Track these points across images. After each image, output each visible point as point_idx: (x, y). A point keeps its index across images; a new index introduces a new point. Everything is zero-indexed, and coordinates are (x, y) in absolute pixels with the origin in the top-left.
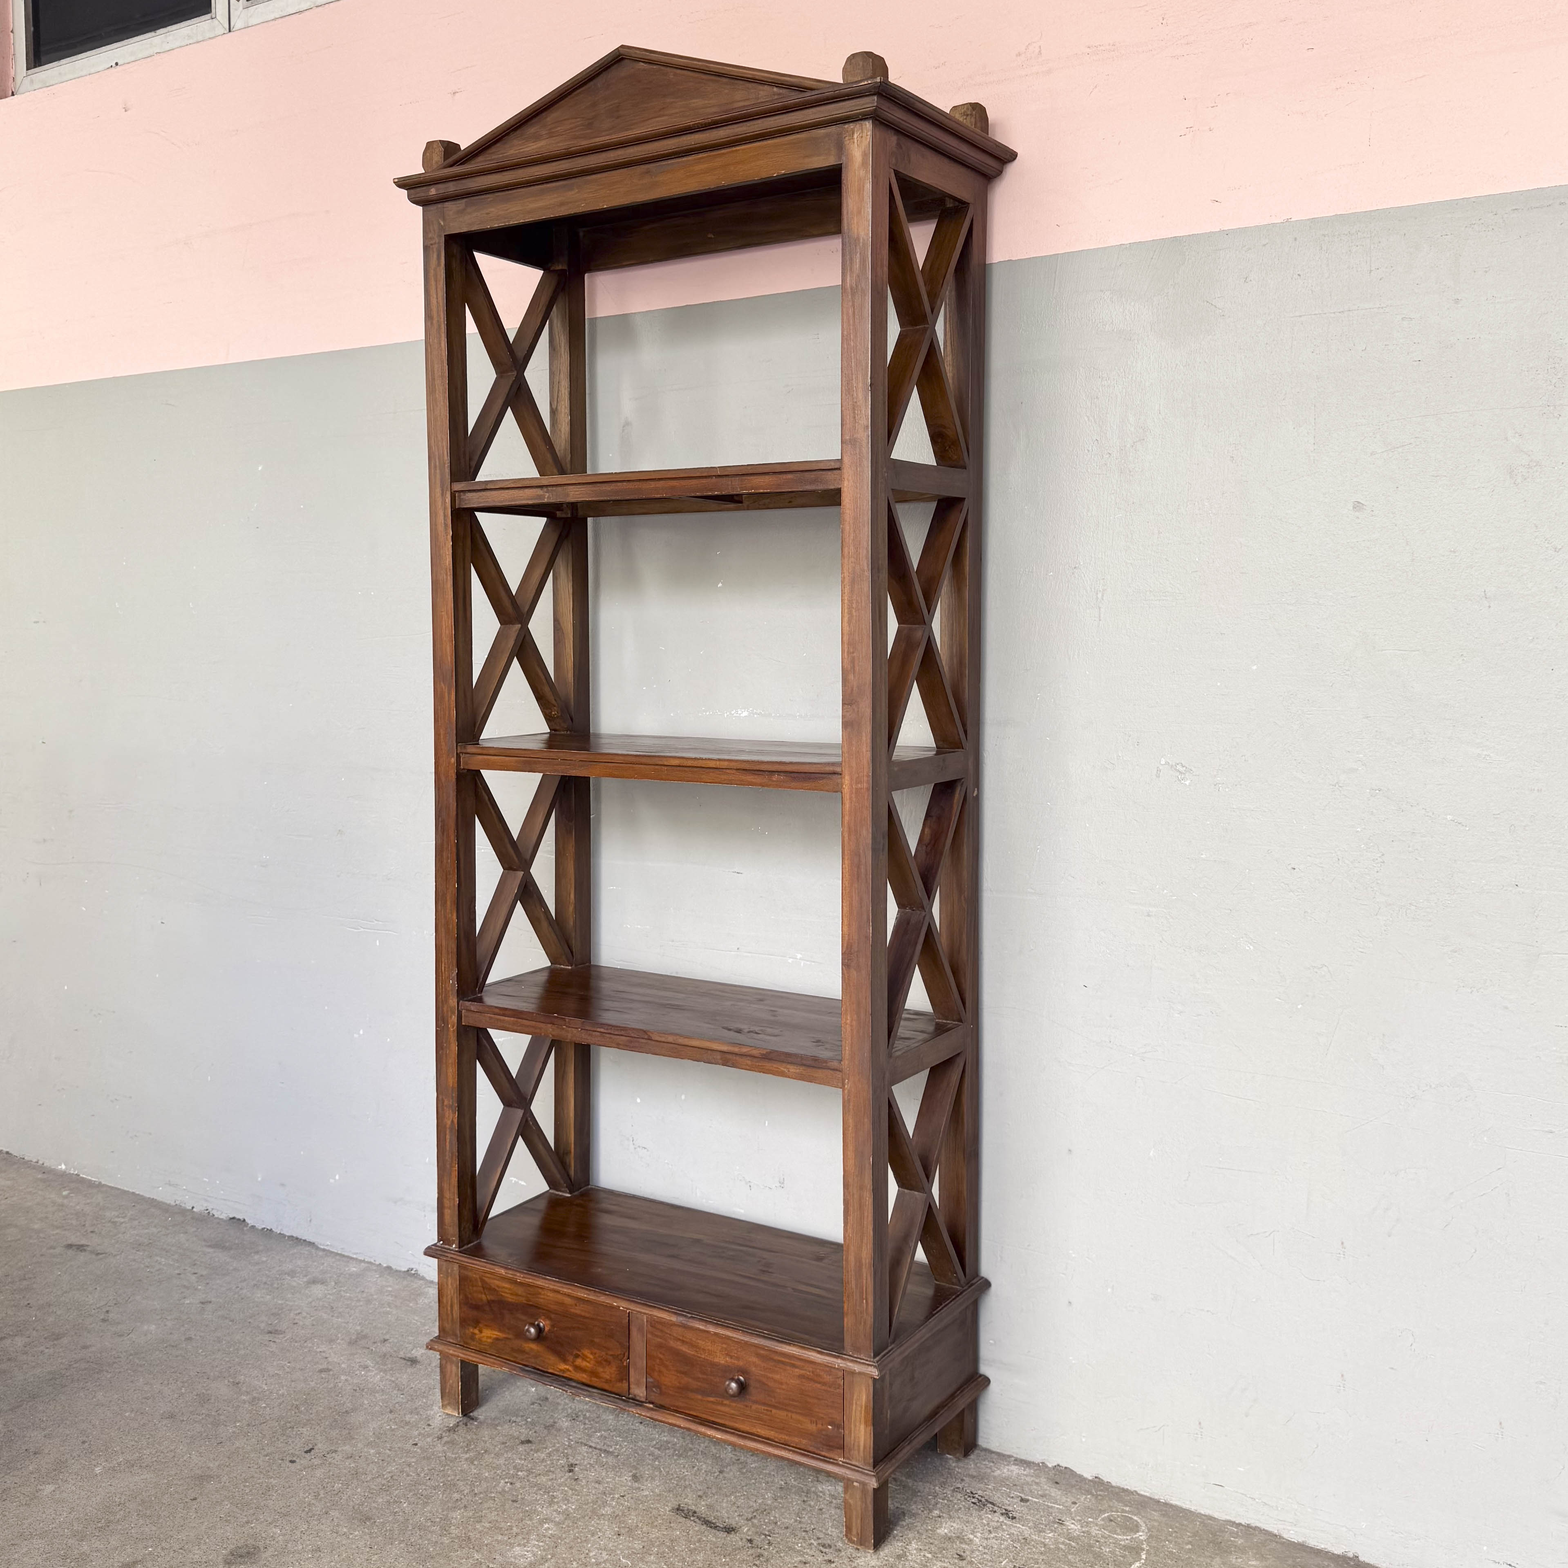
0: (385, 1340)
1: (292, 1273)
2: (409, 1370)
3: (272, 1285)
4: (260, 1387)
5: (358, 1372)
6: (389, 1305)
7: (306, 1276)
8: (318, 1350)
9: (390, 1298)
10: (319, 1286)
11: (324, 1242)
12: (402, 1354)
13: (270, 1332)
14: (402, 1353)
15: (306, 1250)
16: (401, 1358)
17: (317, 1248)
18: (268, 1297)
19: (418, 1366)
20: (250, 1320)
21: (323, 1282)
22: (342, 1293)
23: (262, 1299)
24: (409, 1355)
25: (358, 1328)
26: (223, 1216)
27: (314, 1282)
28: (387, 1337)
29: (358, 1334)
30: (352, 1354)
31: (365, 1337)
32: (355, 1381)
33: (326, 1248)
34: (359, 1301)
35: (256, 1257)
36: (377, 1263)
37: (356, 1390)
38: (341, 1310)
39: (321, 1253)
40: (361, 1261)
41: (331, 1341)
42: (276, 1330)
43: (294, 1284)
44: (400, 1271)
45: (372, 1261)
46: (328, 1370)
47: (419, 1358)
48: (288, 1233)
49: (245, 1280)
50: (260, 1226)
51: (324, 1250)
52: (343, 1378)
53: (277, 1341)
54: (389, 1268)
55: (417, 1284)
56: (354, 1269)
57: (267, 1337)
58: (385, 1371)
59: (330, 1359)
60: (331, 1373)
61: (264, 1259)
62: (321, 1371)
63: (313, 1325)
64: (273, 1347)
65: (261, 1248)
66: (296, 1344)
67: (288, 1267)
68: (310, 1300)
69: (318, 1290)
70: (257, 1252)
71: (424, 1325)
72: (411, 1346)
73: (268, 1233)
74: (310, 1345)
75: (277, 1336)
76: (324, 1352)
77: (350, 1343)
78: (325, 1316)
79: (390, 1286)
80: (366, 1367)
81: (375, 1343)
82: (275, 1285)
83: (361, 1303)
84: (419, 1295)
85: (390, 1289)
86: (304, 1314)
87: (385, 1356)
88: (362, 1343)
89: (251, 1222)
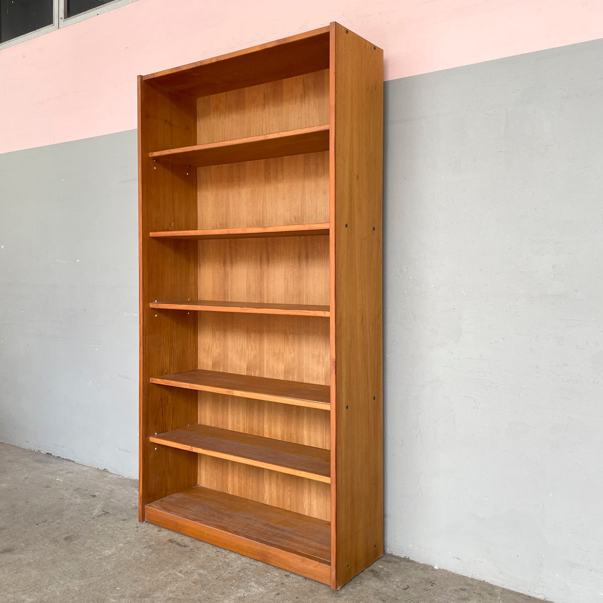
0: (87, 490)
1: (62, 470)
5: (73, 499)
7: (67, 471)
9: (94, 478)
10: (71, 474)
12: (91, 494)
15: (70, 463)
20: (40, 483)
21: (72, 473)
22: (78, 476)
23: (48, 477)
24: (93, 494)
25: (79, 486)
26: (44, 453)
27: (69, 473)
29: (78, 488)
31: (80, 489)
32: (71, 502)
35: (51, 465)
39: (75, 464)
41: (68, 490)
43: (62, 473)
44: (101, 470)
47: (97, 495)
48: (65, 458)
50: (56, 456)
51: (77, 463)
52: (67, 500)
53: (48, 489)
54: (98, 469)
55: (105, 474)
56: (85, 469)
57: (45, 488)
59: (64, 495)
60: (63, 499)
61: (54, 466)
62: (60, 498)
63: (63, 485)
65: (54, 462)
66: (54, 491)
67: (61, 468)
69: (70, 475)
71: (102, 485)
72: (95, 492)
73: (58, 458)
74: (59, 491)
76: (63, 493)
77: (75, 490)
78: (68, 483)
79: (96, 474)
80: (76, 498)
81: (83, 491)
83: (83, 479)
84: (105, 477)
87: (85, 495)
88: (78, 491)
89: (53, 454)
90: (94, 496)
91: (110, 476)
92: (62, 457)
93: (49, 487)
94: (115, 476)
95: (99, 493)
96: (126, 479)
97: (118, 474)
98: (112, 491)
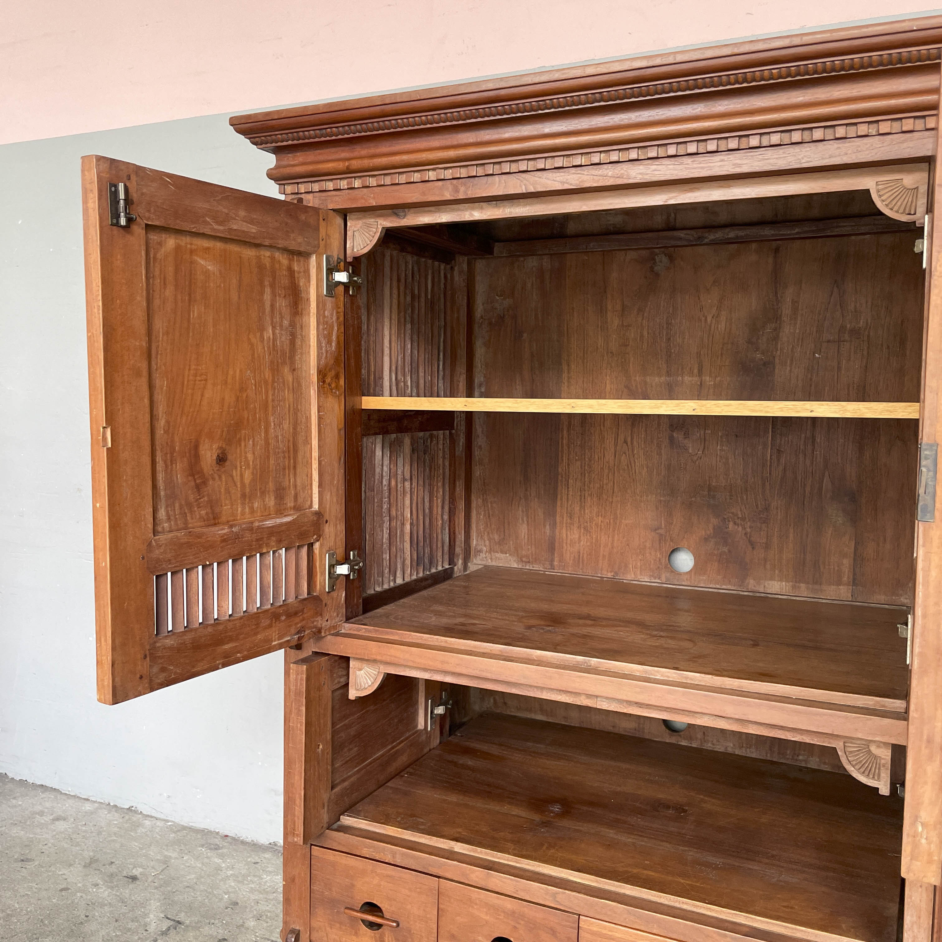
0: (112, 863)
1: (41, 814)
2: (131, 886)
3: (25, 823)
4: (13, 906)
5: (90, 890)
6: (115, 834)
7: (52, 815)
8: (60, 873)
9: (116, 829)
10: (62, 822)
11: (65, 789)
12: (125, 874)
13: (23, 861)
14: (125, 872)
16: (125, 877)
17: (61, 793)
18: (22, 832)
19: (138, 882)
20: (7, 852)
21: (64, 820)
22: (80, 827)
23: (17, 834)
24: (130, 874)
25: (91, 854)
27: (58, 819)
28: (113, 861)
29: (91, 859)
30: (86, 875)
31: (97, 861)
32: (89, 897)
33: (67, 793)
34: (92, 832)
35: (14, 801)
36: (107, 802)
37: (88, 904)
38: (78, 840)
39: (64, 797)
40: (95, 802)
41: (71, 865)
42: (27, 859)
43: (43, 821)
44: (124, 808)
45: (102, 801)
46: (68, 889)
47: (139, 876)
49: (5, 820)
51: (66, 794)
52: (79, 894)
53: (28, 867)
54: (115, 806)
55: (135, 818)
56: (88, 807)
57: (20, 864)
58: (112, 888)
59: (68, 880)
60: (70, 891)
61: (20, 803)
62: (62, 890)
63: (56, 853)
64: (24, 872)
65: (18, 794)
66: (42, 869)
67: (38, 808)
68: (54, 833)
69: (61, 826)
70: (14, 798)
71: (141, 849)
72: (132, 866)
73: (23, 783)
74: (53, 869)
75: (27, 863)
76: (64, 874)
77: (85, 866)
78: (66, 846)
79: (116, 820)
80: (96, 885)
81: (104, 865)
82: (28, 823)
83: (94, 834)
84: (138, 826)
85: (115, 822)
86: (50, 845)
87: (112, 875)
88: (94, 865)
89: (10, 775)
90: (134, 878)
91: (147, 823)
92: (30, 781)
93: (28, 860)
94: (159, 823)
95: (140, 870)
96: (184, 828)
97: (162, 816)
98: (166, 862)
